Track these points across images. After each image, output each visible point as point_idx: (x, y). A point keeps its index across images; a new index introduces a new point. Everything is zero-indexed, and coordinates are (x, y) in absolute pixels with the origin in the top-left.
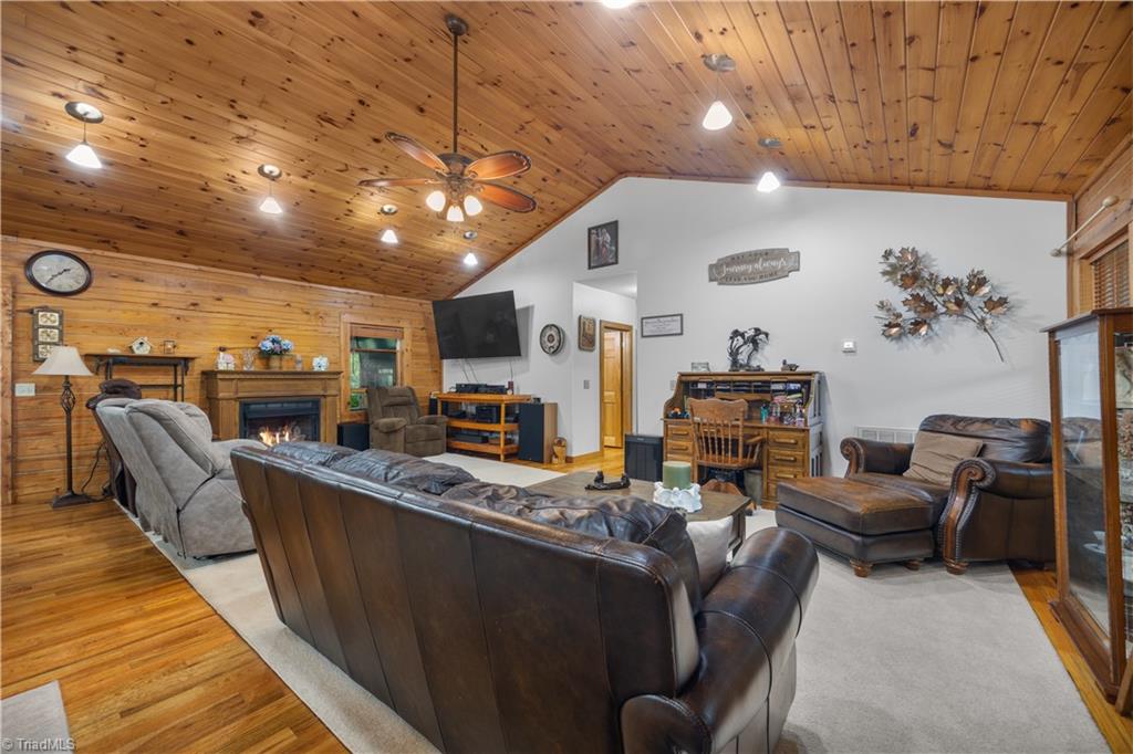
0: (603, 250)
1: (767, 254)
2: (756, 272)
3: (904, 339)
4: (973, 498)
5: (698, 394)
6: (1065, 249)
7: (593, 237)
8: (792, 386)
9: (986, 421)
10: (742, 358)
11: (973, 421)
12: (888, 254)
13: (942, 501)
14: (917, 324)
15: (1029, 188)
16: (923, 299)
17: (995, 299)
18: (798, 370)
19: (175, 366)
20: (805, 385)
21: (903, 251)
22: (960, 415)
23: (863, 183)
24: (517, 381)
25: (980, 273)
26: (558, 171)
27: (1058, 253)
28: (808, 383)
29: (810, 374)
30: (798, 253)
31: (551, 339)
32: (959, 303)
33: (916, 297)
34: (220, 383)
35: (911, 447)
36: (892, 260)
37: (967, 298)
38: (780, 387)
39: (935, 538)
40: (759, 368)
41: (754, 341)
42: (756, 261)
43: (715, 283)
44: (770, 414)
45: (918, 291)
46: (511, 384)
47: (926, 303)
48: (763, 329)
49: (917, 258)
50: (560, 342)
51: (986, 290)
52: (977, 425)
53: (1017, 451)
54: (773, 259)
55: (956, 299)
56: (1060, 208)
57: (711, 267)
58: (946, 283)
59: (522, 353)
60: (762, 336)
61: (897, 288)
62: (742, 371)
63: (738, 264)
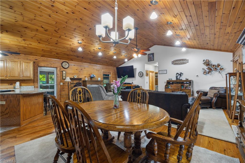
0: (151, 58)
1: (183, 60)
2: (180, 63)
3: (207, 74)
4: (216, 98)
5: (170, 84)
6: (232, 60)
7: (149, 56)
8: (188, 82)
9: (219, 87)
10: (178, 78)
11: (217, 88)
12: (204, 60)
13: (212, 99)
14: (209, 72)
15: (227, 50)
16: (210, 68)
17: (222, 68)
18: (189, 80)
19: (79, 80)
20: (190, 82)
21: (206, 60)
22: (216, 87)
23: (199, 48)
24: (133, 82)
25: (219, 64)
26: (144, 45)
27: (231, 61)
28: (191, 82)
29: (191, 80)
30: (188, 60)
31: (141, 74)
32: (216, 69)
33: (209, 68)
34: (87, 83)
35: (208, 92)
36: (205, 61)
37: (217, 68)
38: (186, 83)
39: (211, 104)
40: (181, 79)
41: (180, 75)
42: (181, 61)
43: (173, 65)
44: (184, 87)
45: (209, 67)
46: (132, 83)
47: (210, 69)
48: (182, 73)
49: (209, 61)
50: (142, 75)
51: (220, 67)
52: (218, 88)
53: (224, 92)
54: (183, 61)
55: (215, 68)
56: (232, 54)
57: (172, 62)
58: (214, 66)
59: (135, 77)
60: (182, 74)
61: (205, 66)
62: (178, 80)
63: (177, 61)
